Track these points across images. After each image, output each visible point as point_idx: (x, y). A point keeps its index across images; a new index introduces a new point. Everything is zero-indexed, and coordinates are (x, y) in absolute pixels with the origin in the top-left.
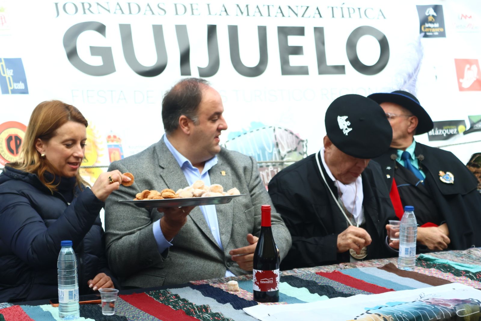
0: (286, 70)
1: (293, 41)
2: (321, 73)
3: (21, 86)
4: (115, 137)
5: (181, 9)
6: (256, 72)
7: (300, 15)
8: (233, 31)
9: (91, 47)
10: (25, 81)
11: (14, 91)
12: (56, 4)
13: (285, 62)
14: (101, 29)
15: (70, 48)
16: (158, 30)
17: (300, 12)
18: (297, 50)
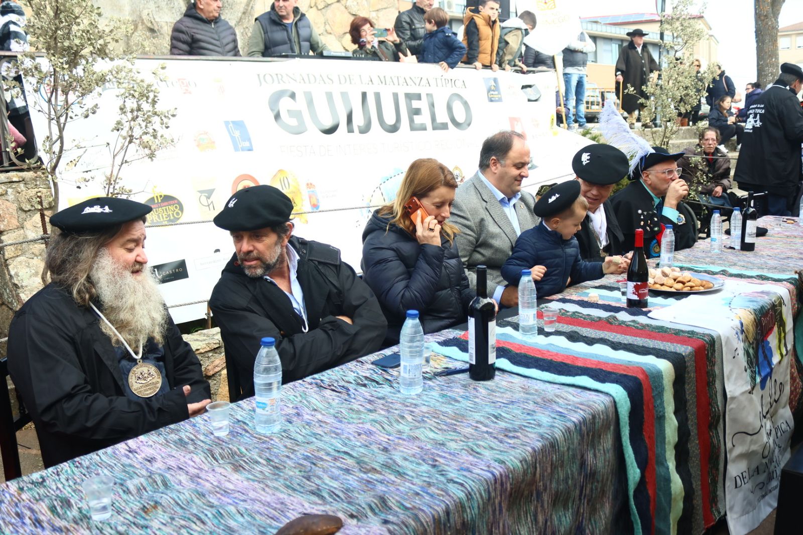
0: (413, 128)
1: (415, 104)
2: (434, 129)
3: (247, 144)
4: (311, 184)
5: (343, 81)
6: (394, 129)
7: (417, 84)
8: (377, 96)
9: (288, 111)
10: (249, 140)
11: (243, 150)
12: (259, 75)
13: (411, 121)
14: (293, 96)
15: (275, 112)
16: (329, 96)
17: (417, 82)
18: (417, 112)
